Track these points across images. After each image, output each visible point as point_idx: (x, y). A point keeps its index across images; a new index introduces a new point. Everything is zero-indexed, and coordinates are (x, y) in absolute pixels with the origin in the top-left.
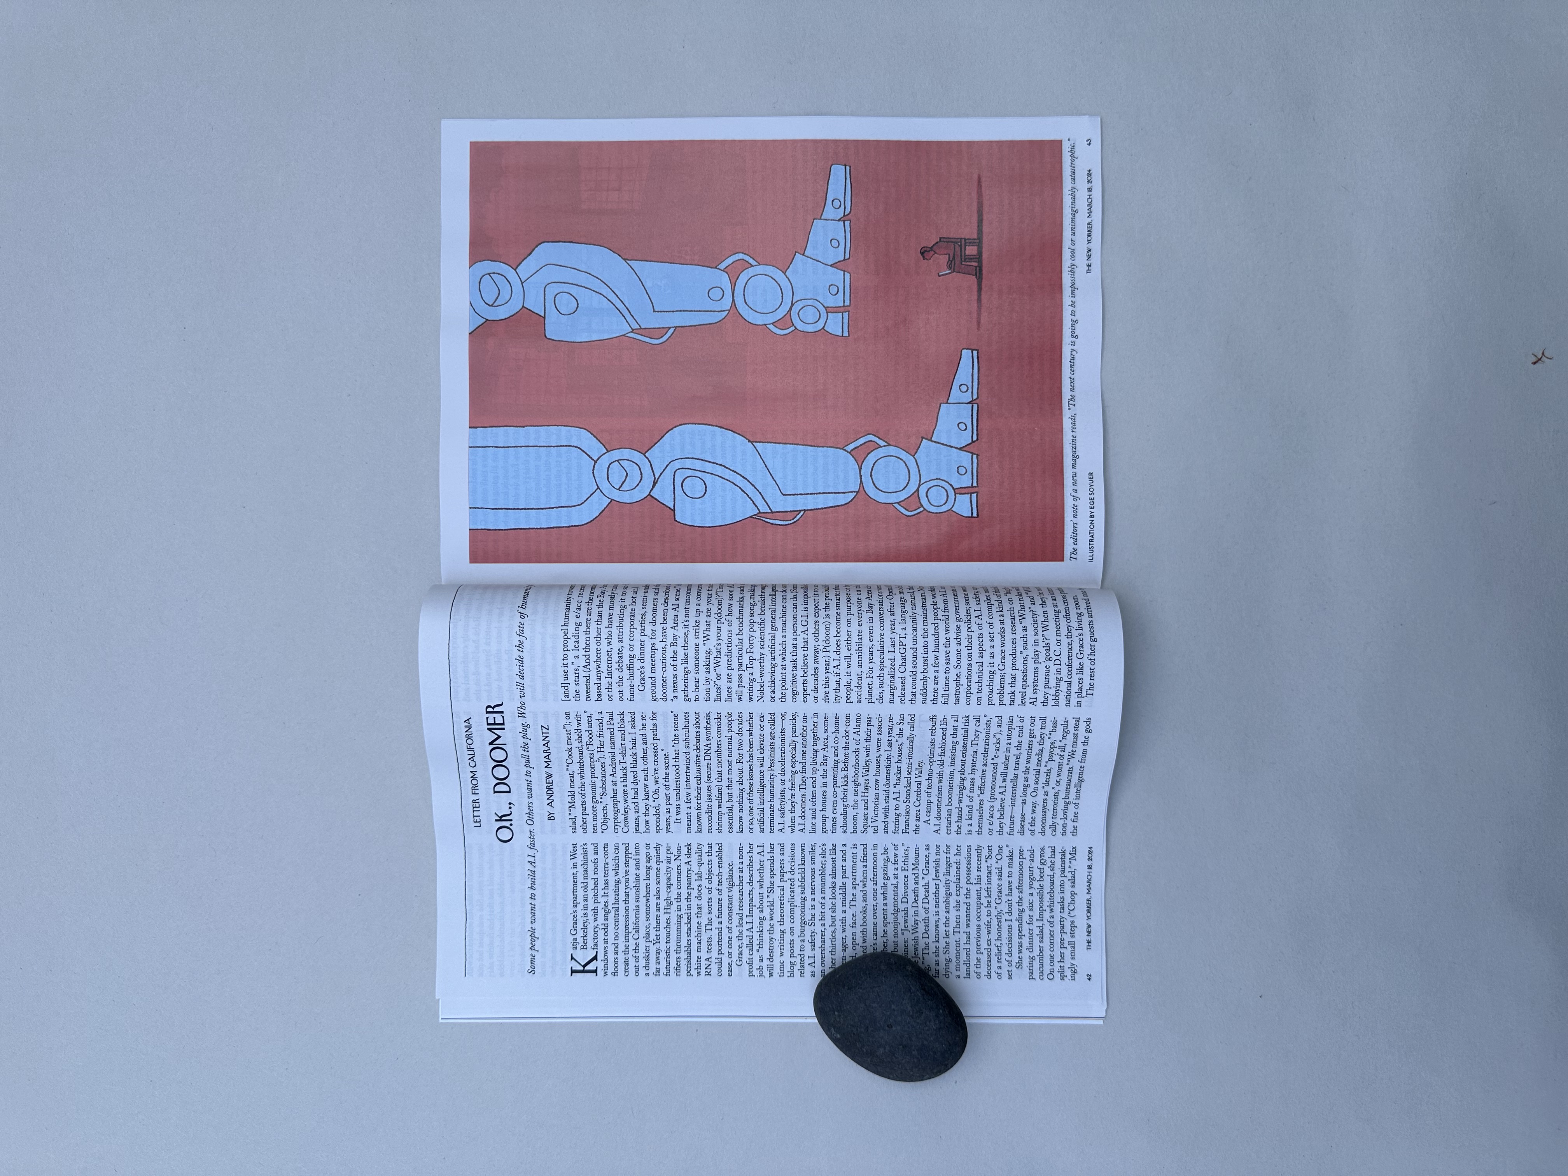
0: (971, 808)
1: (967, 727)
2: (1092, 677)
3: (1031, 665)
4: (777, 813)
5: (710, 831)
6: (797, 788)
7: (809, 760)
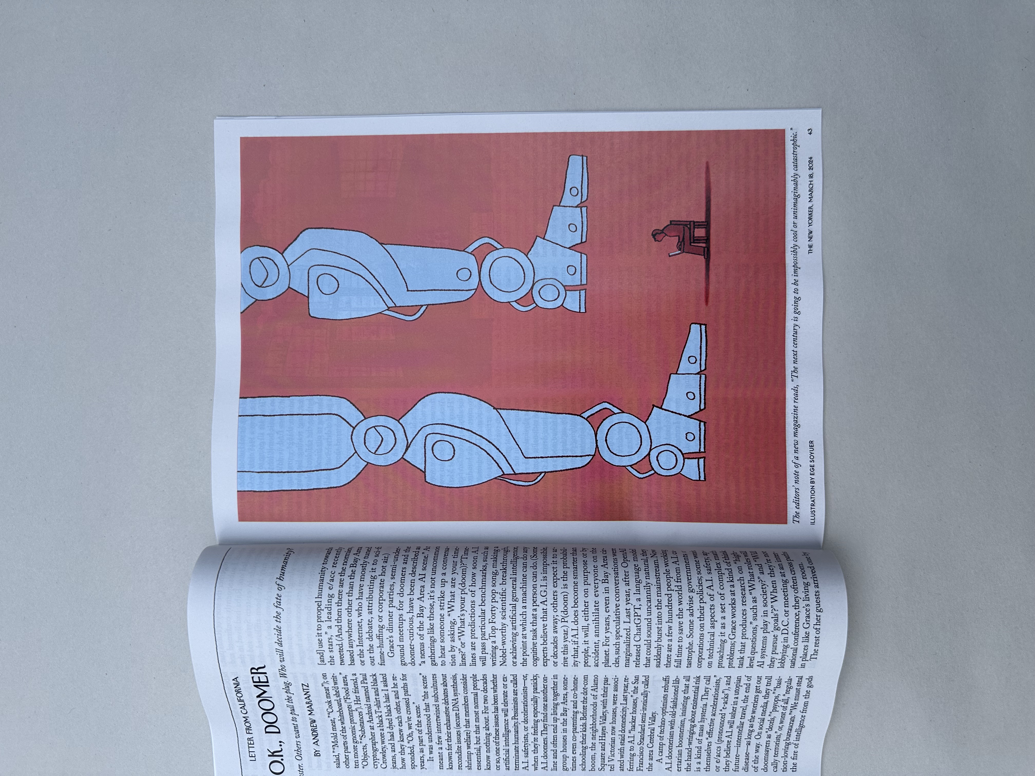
0: (700, 749)
1: (697, 685)
2: (816, 644)
3: (760, 634)
4: (521, 754)
5: (460, 767)
6: (539, 733)
7: (550, 711)
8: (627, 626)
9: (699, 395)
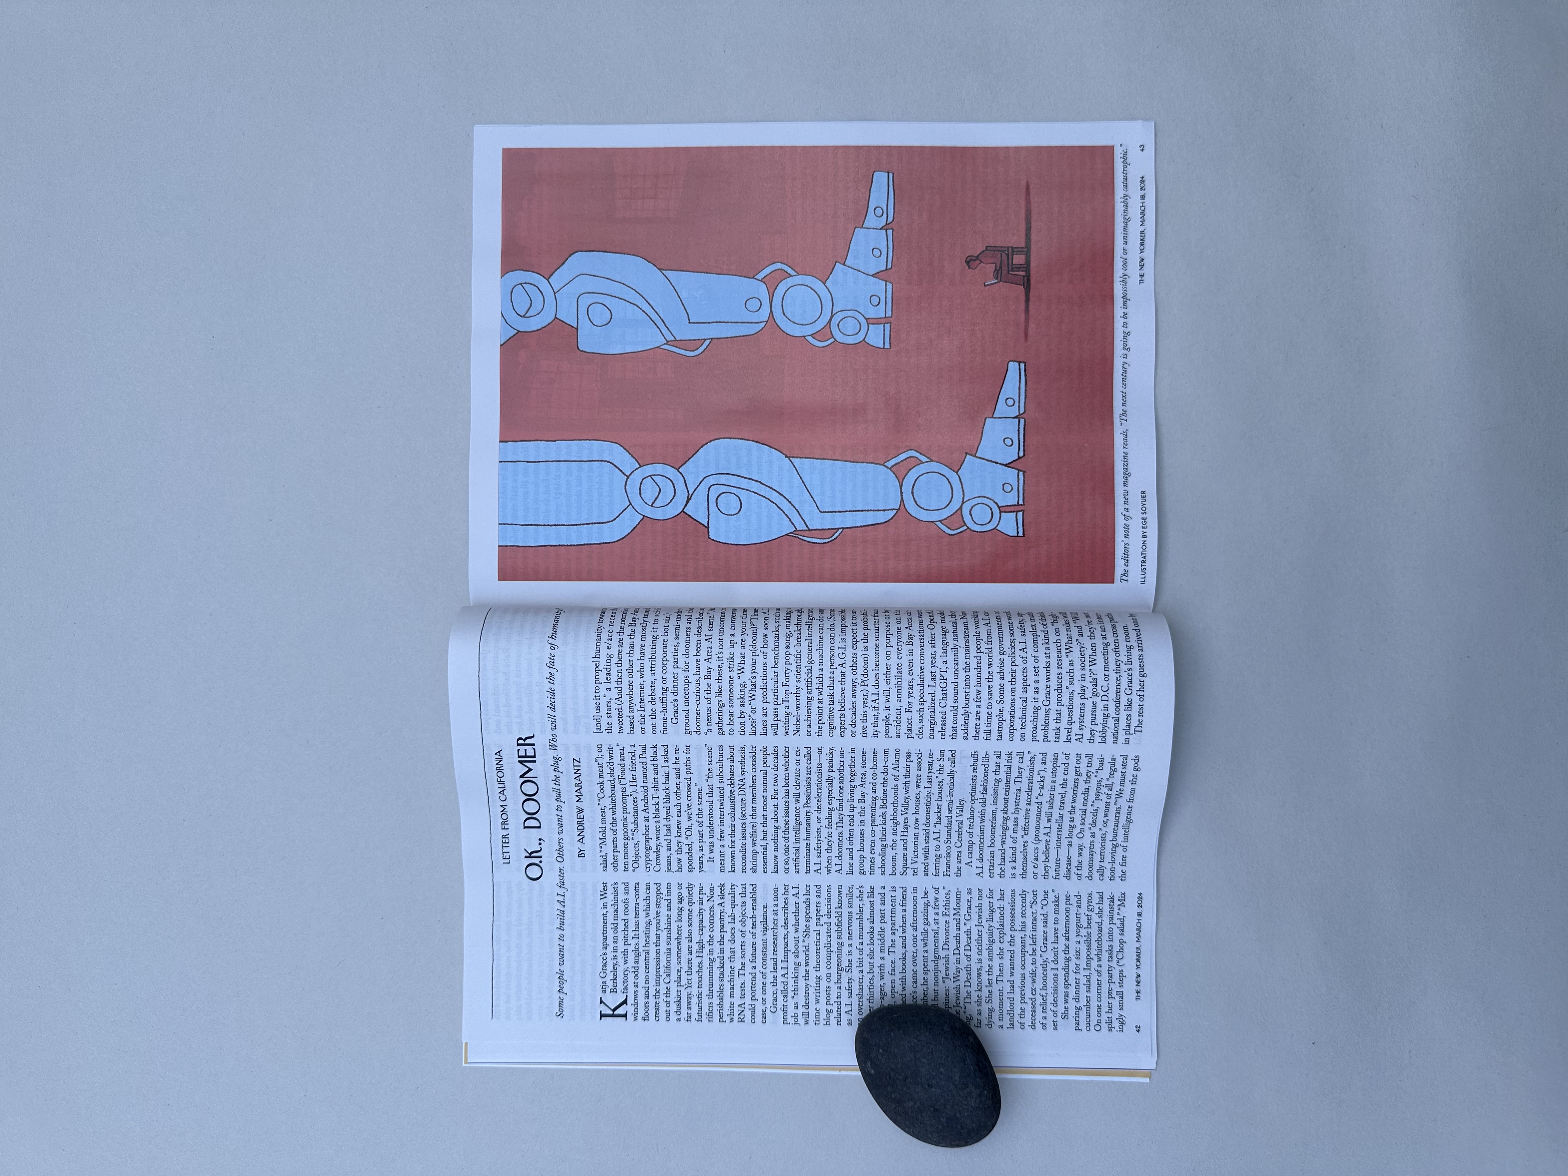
0: (1014, 849)
1: (1010, 764)
2: (1140, 714)
3: (1077, 701)
4: (813, 853)
5: (743, 870)
6: (834, 826)
7: (846, 797)
8: (931, 690)
9: (1017, 442)
